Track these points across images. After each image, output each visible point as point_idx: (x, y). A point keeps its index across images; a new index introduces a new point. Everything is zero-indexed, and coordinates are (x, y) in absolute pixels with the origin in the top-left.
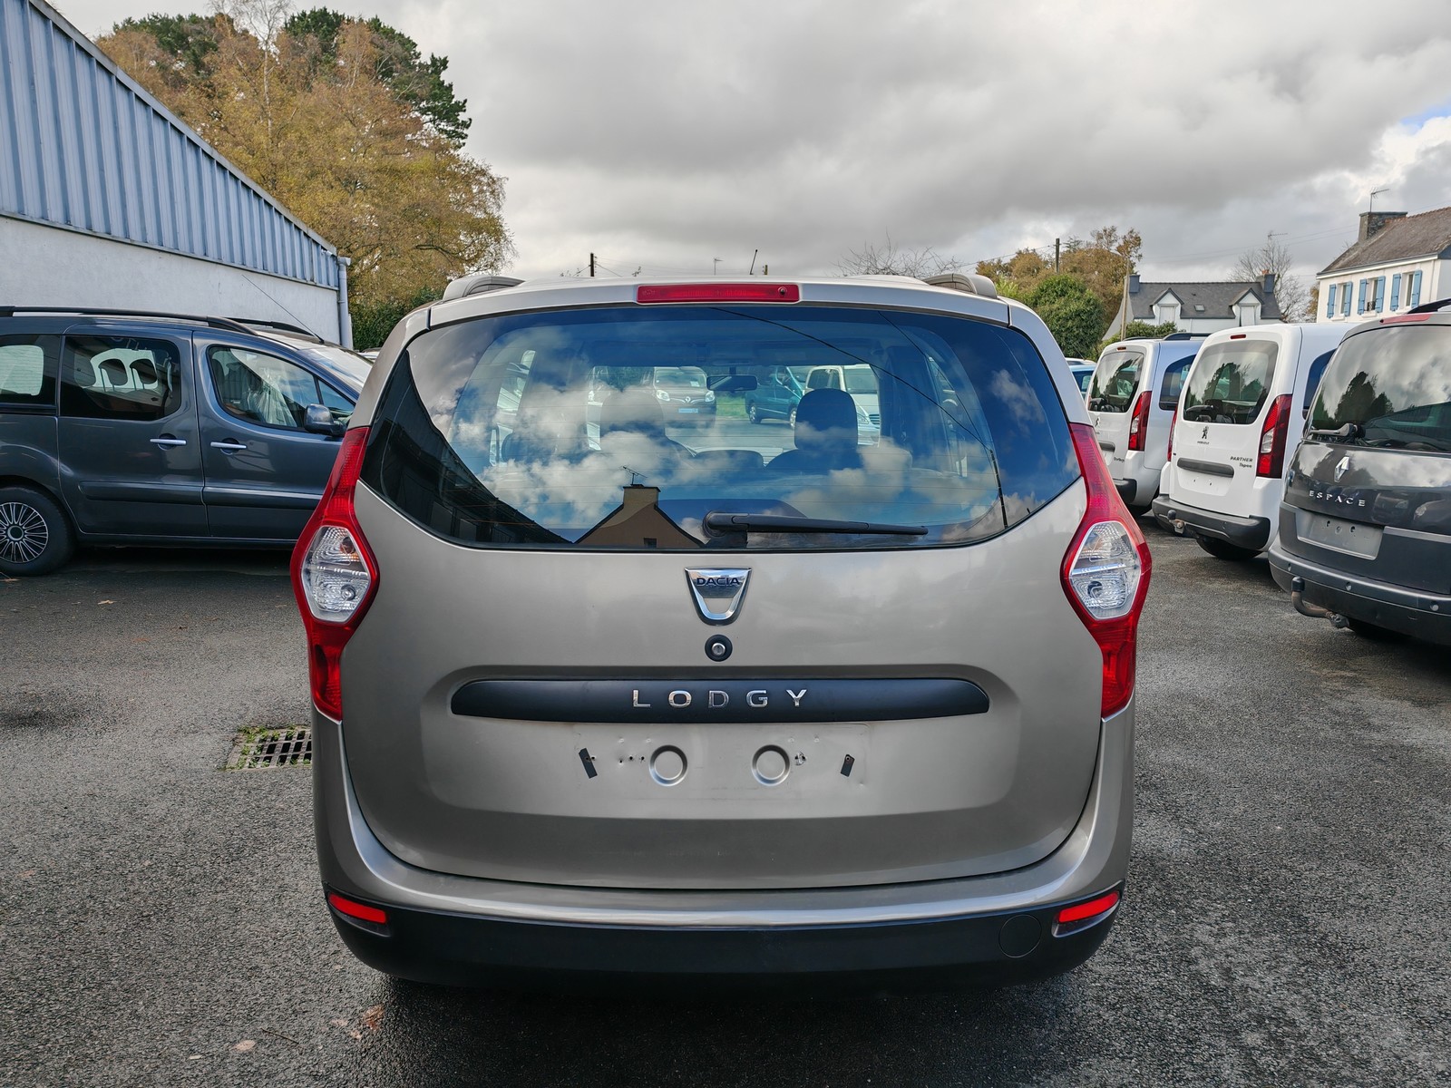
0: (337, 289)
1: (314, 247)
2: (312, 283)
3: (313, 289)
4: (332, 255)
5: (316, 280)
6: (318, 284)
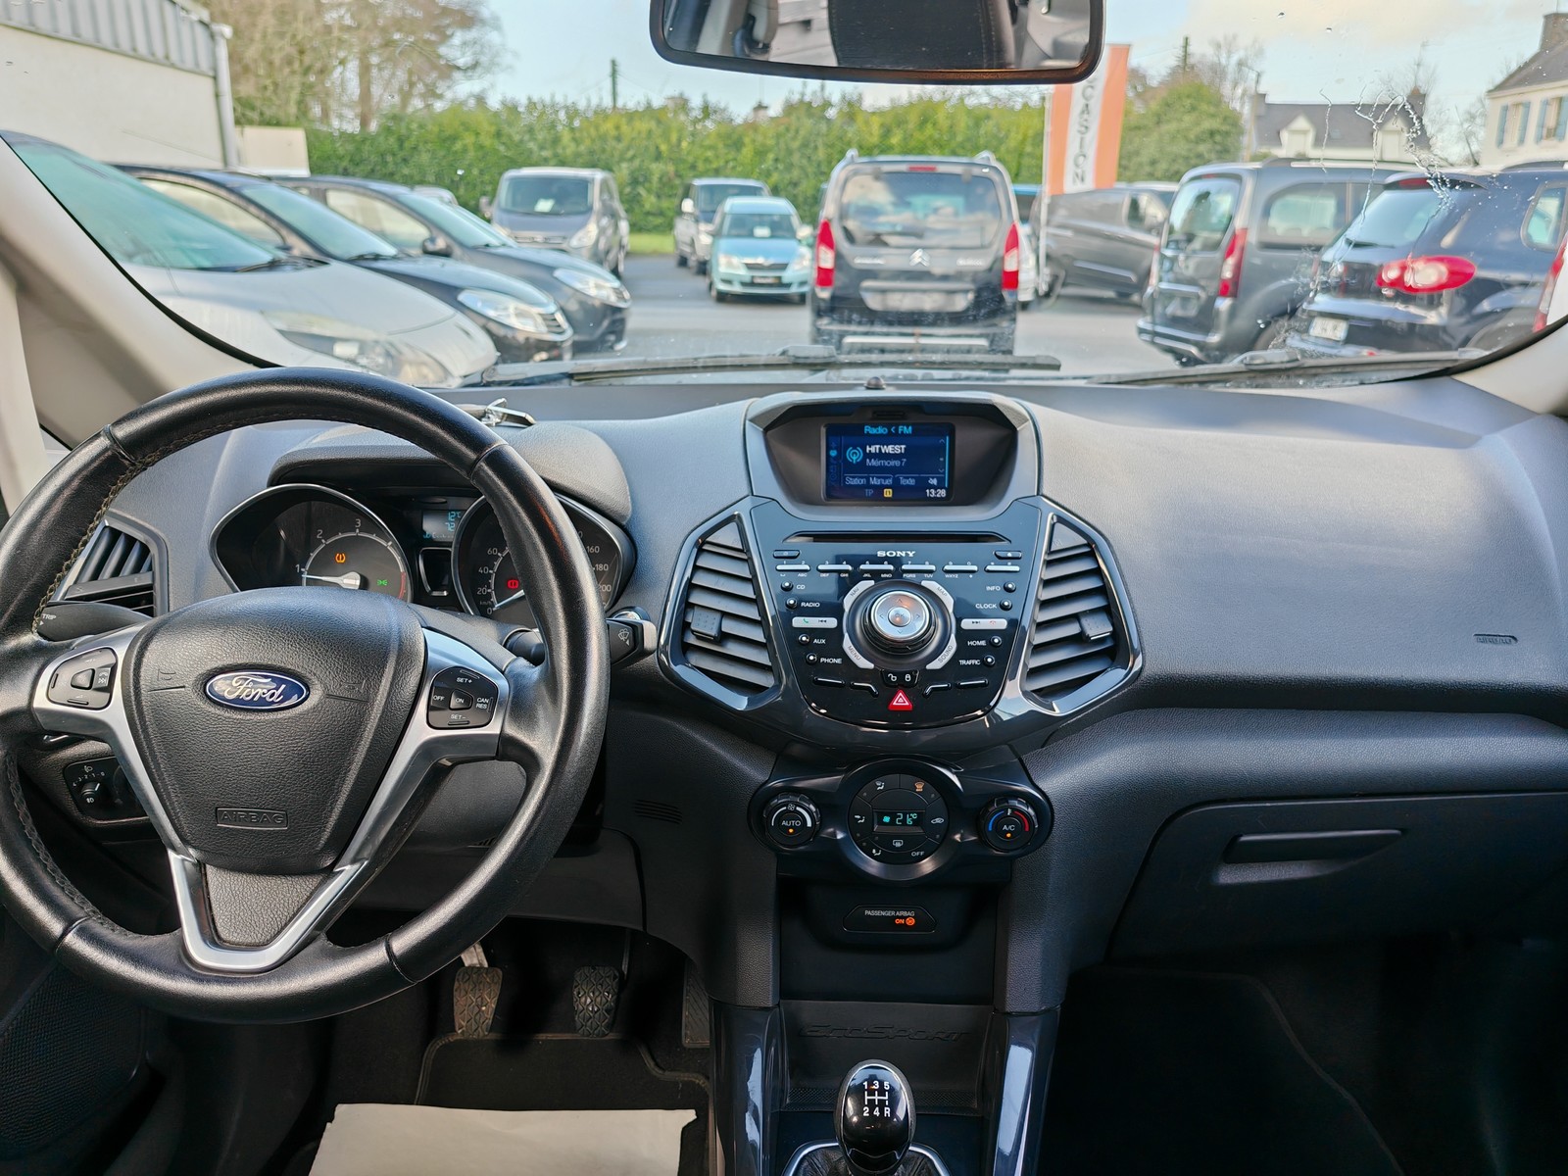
0: (212, 74)
1: (168, 8)
2: (168, 63)
3: (168, 73)
4: (202, 22)
5: (174, 56)
6: (176, 65)
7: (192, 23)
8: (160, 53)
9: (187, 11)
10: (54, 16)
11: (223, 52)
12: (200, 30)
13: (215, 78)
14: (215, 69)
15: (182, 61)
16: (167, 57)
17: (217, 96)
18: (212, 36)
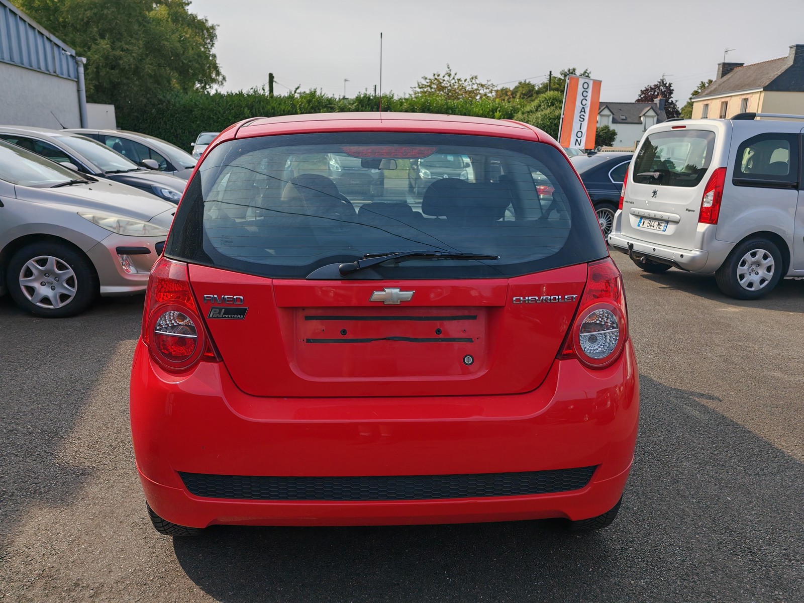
0: (76, 80)
1: (56, 49)
2: (55, 74)
3: (55, 80)
4: (71, 56)
5: (58, 71)
6: (59, 76)
7: (67, 56)
8: (51, 70)
9: (65, 51)
11: (81, 70)
12: (70, 59)
13: (78, 82)
14: (78, 77)
15: (62, 74)
16: (55, 72)
17: (79, 91)
18: (77, 63)
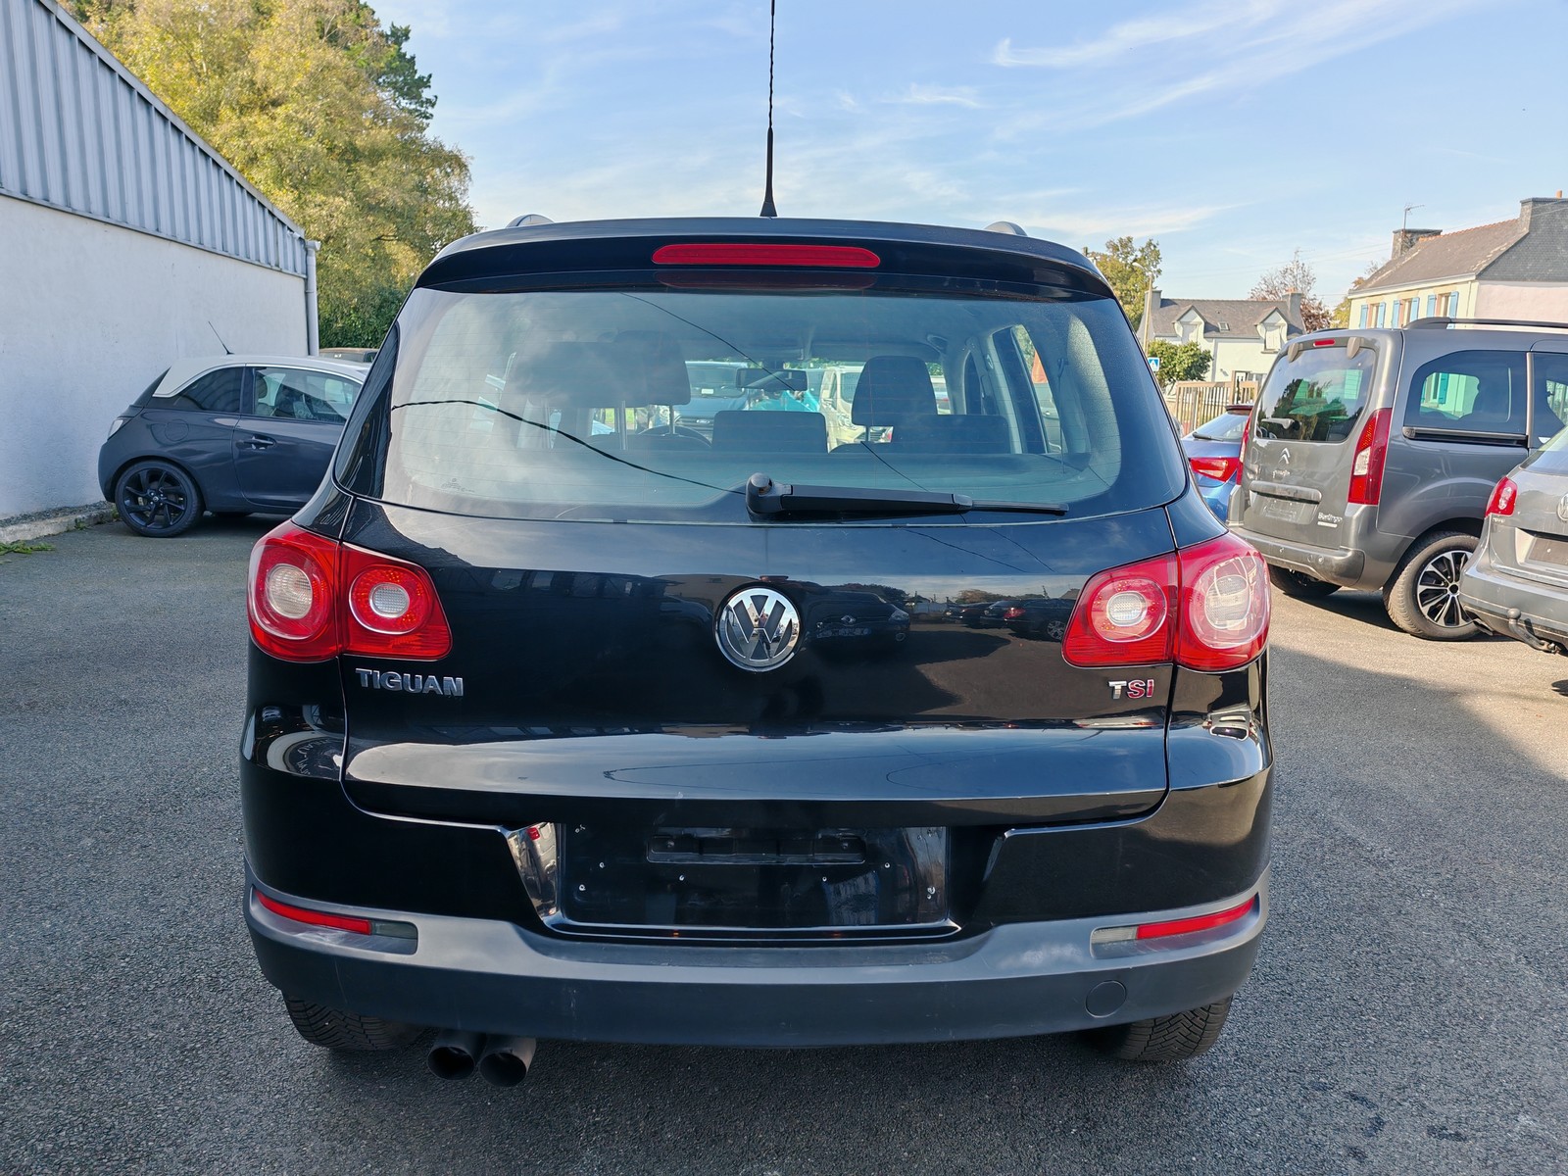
0: (305, 276)
1: (279, 227)
2: (277, 268)
3: (278, 275)
4: (300, 238)
5: (281, 265)
6: (284, 271)
7: (293, 238)
8: (273, 264)
9: (291, 231)
10: (213, 238)
11: (313, 261)
12: (297, 243)
13: (306, 280)
14: (307, 274)
15: (287, 268)
16: (277, 266)
17: (306, 294)
18: (306, 250)
